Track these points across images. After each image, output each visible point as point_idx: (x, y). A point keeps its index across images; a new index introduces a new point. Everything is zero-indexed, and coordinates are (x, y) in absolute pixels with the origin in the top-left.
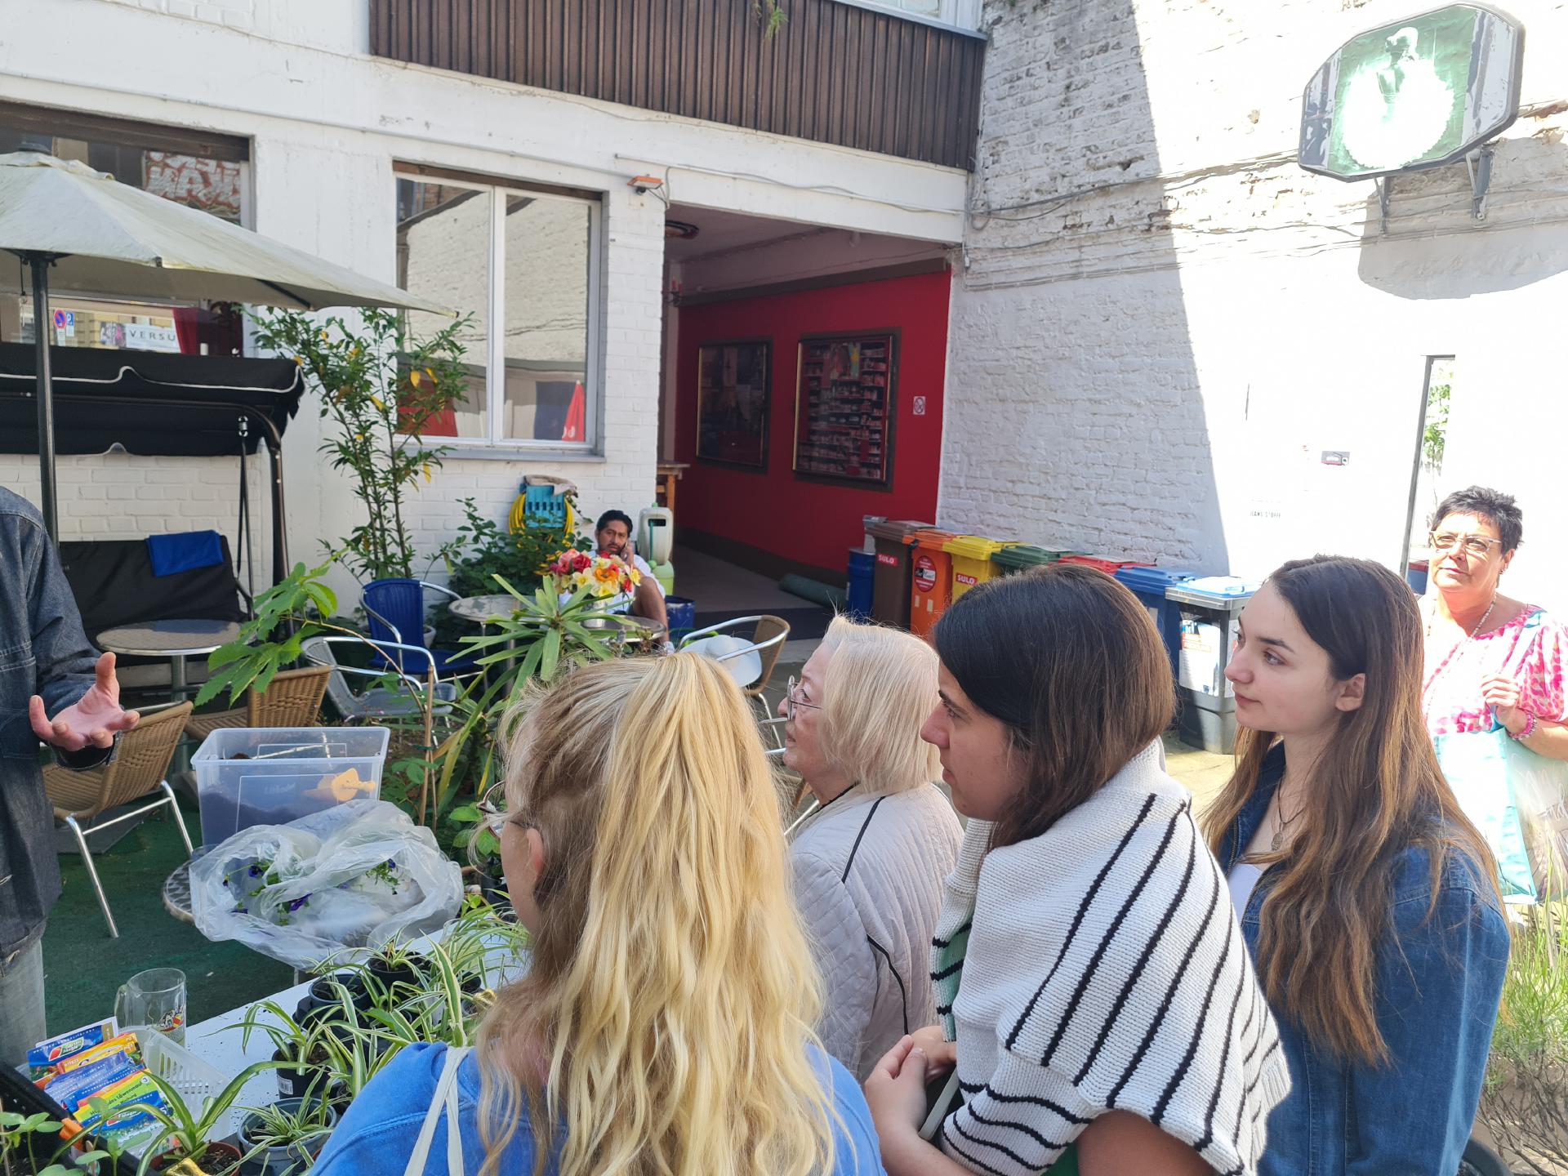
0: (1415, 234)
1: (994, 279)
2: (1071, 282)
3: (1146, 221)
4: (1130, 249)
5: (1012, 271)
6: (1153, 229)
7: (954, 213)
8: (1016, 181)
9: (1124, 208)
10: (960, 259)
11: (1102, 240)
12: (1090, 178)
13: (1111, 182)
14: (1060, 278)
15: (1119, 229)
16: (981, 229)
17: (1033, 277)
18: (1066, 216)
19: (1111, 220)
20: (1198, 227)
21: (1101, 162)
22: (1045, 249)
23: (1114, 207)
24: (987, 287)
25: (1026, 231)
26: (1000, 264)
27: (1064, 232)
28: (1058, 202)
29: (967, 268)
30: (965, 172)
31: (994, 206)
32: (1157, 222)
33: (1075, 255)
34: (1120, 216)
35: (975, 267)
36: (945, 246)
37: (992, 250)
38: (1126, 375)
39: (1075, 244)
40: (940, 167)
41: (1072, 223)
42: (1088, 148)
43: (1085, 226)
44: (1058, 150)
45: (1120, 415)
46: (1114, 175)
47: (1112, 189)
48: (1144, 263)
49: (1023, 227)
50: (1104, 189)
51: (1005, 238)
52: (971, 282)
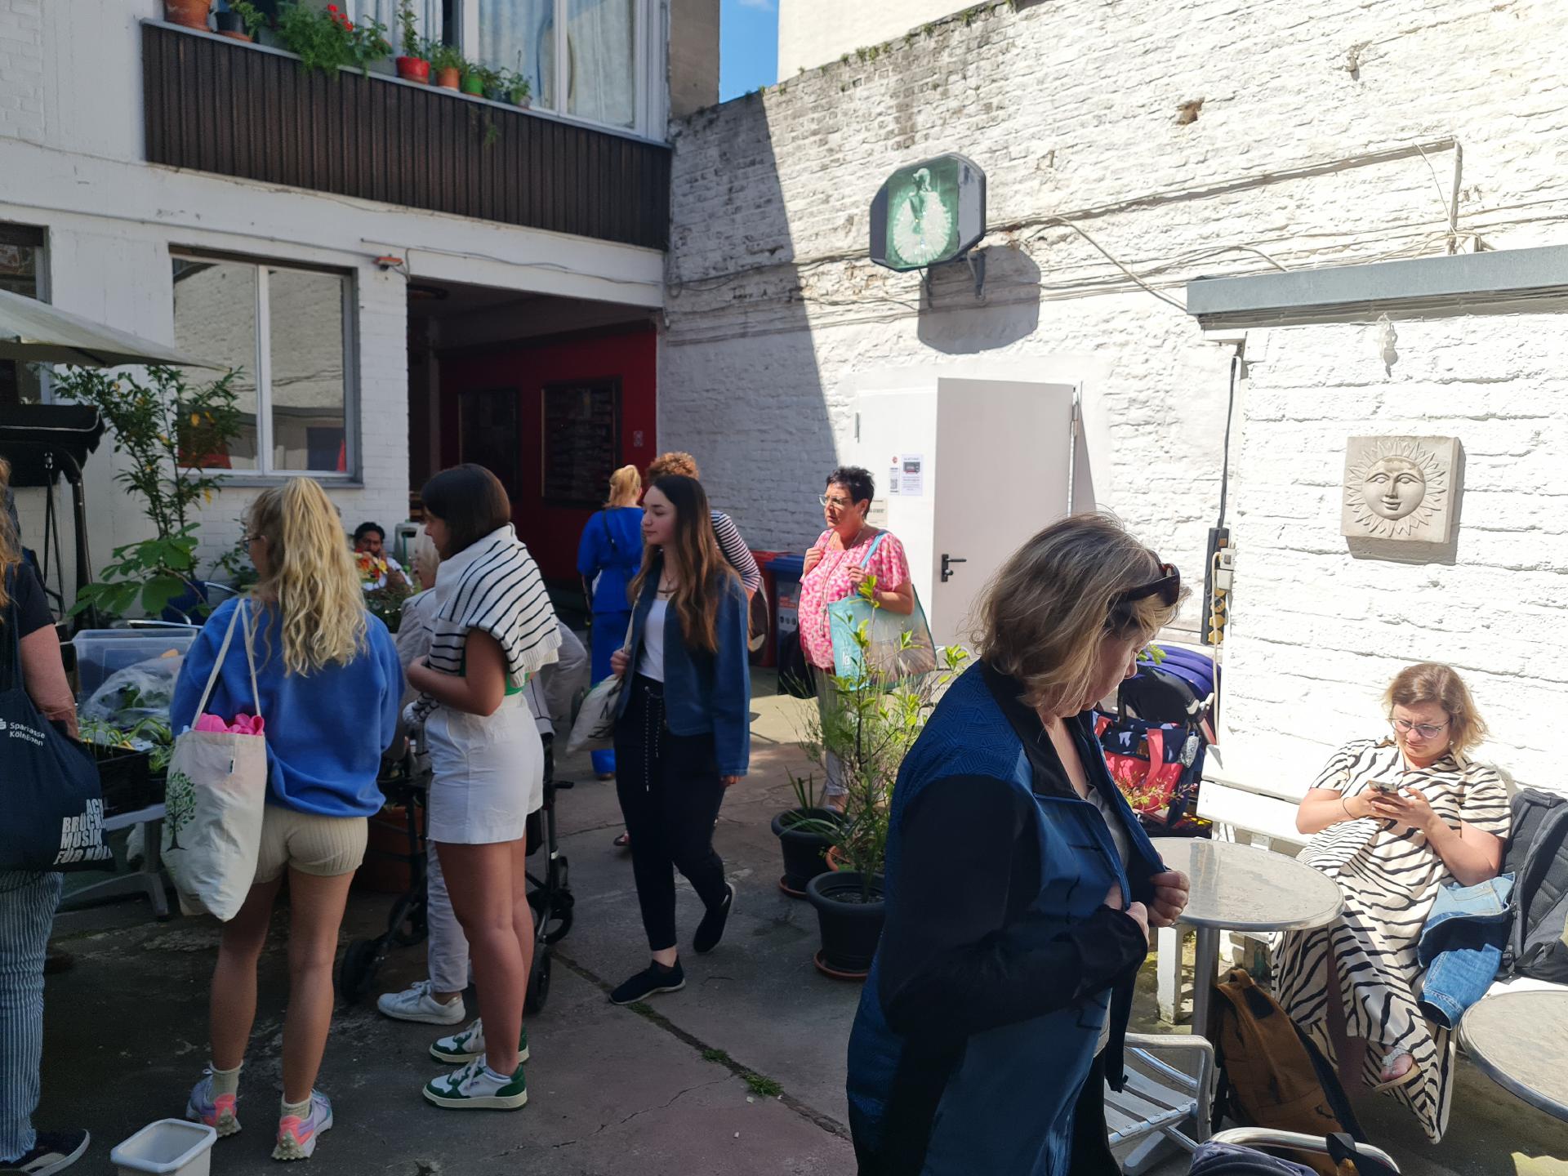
0: (948, 309)
1: (689, 336)
2: (741, 340)
3: (788, 294)
4: (779, 315)
5: (699, 331)
6: (793, 300)
7: (655, 284)
8: (700, 261)
9: (772, 285)
10: (662, 321)
11: (761, 308)
12: (749, 260)
13: (763, 264)
14: (733, 336)
15: (771, 300)
16: (676, 297)
17: (713, 336)
18: (735, 289)
19: (765, 293)
20: (822, 300)
21: (756, 248)
22: (722, 313)
23: (765, 282)
24: (683, 343)
25: (708, 299)
26: (692, 325)
27: (734, 301)
28: (729, 278)
29: (668, 328)
30: (662, 252)
32: (794, 296)
33: (742, 319)
34: (771, 290)
35: (674, 327)
36: (651, 310)
37: (685, 314)
38: (782, 410)
39: (742, 310)
41: (740, 293)
42: (747, 237)
43: (748, 297)
44: (727, 238)
45: (778, 441)
46: (764, 259)
47: (764, 269)
48: (788, 326)
49: (706, 296)
50: (759, 269)
51: (693, 304)
52: (671, 339)
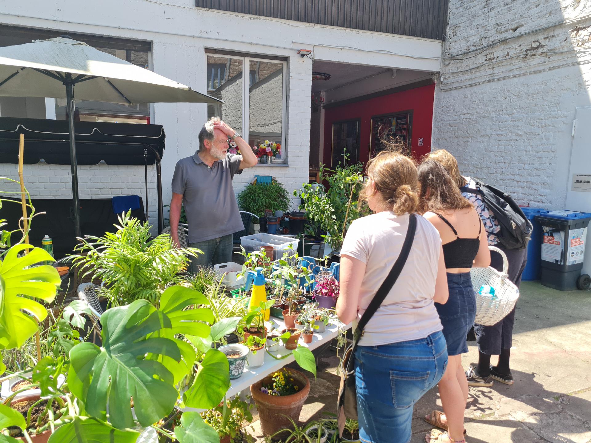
1: (454, 86)
2: (489, 84)
3: (525, 53)
4: (517, 67)
5: (461, 81)
6: (528, 56)
7: (436, 59)
8: (464, 43)
9: (514, 49)
10: (439, 79)
11: (503, 64)
12: (498, 37)
13: (508, 38)
14: (484, 82)
15: (512, 58)
16: (448, 65)
17: (471, 83)
18: (486, 55)
19: (508, 54)
21: (503, 29)
22: (477, 70)
23: (509, 48)
24: (451, 89)
25: (468, 63)
26: (457, 79)
27: (486, 62)
28: (482, 49)
29: (442, 82)
30: (441, 41)
31: (454, 54)
32: (530, 53)
33: (491, 72)
34: (512, 52)
35: (445, 81)
36: (432, 74)
37: (453, 73)
38: (514, 122)
39: (490, 67)
40: (430, 40)
41: (490, 57)
42: (497, 24)
43: (496, 58)
44: (483, 27)
46: (509, 35)
47: (508, 41)
48: (523, 72)
49: (467, 62)
50: (504, 41)
52: (443, 88)
